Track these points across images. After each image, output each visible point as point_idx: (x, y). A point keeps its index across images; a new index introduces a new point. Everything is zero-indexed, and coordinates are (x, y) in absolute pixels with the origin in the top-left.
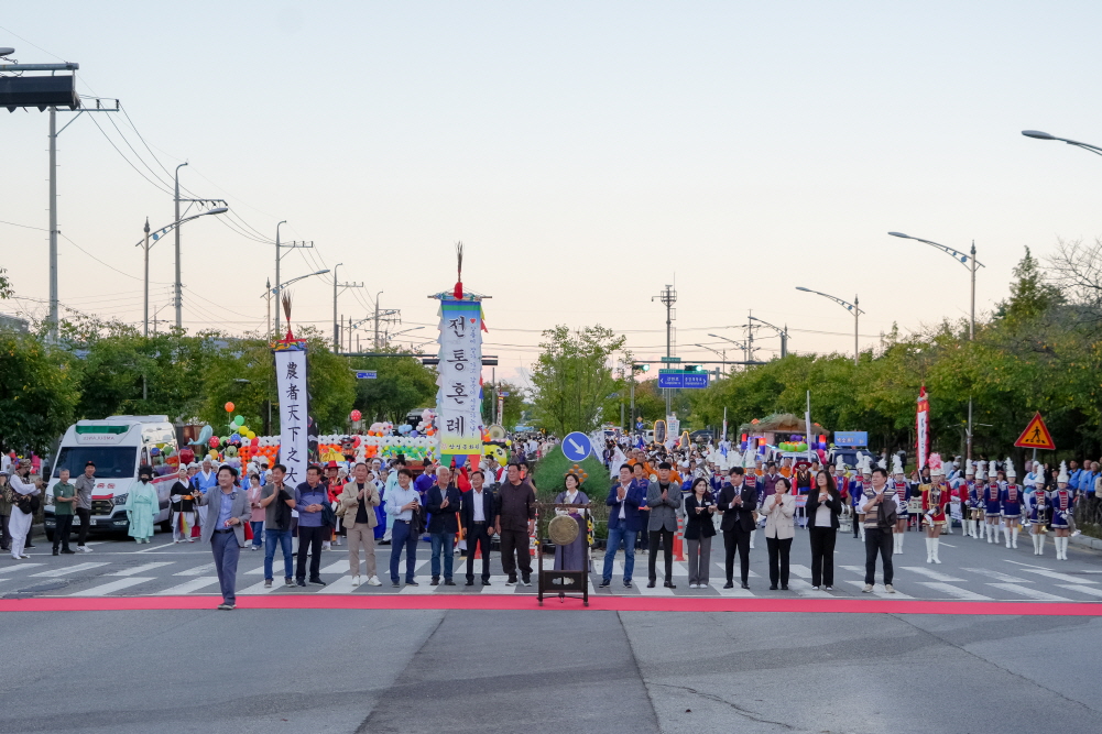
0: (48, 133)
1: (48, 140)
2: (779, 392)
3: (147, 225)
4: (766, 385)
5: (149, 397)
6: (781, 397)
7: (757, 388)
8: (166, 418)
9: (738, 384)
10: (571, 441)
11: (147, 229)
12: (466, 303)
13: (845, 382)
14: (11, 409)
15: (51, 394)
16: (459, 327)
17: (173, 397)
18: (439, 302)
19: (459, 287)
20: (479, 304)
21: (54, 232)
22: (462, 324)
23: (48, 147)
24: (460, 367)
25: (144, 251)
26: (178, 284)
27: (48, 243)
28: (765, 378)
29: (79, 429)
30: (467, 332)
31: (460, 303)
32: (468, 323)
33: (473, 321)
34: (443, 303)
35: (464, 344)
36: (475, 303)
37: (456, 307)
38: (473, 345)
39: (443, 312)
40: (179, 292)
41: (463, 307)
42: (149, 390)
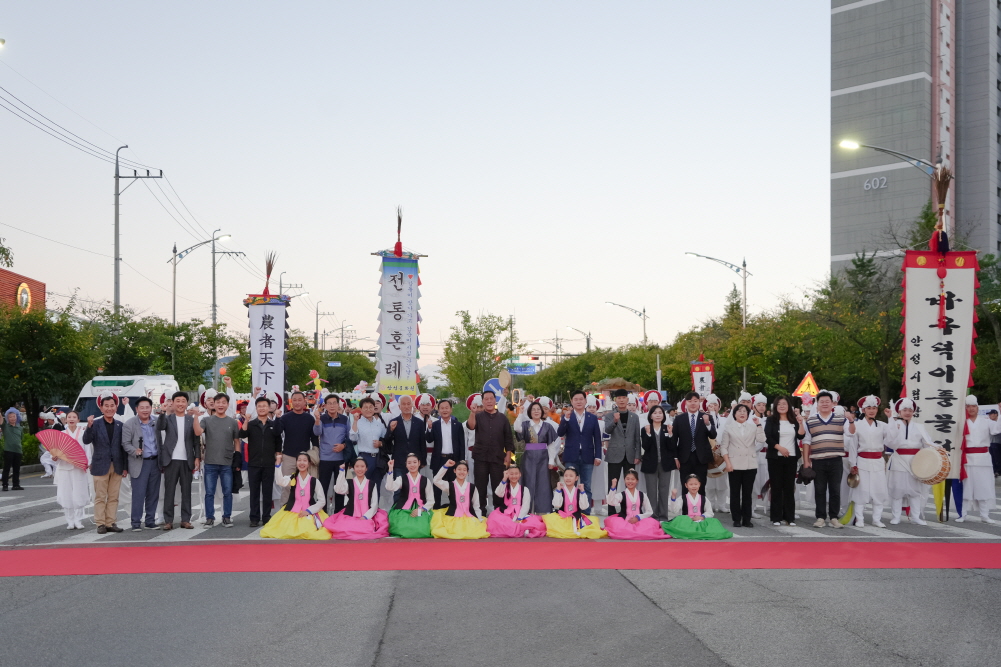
0: (113, 192)
1: (113, 198)
2: (591, 371)
3: (175, 248)
4: (582, 366)
5: (176, 368)
6: (593, 373)
7: (577, 368)
8: (172, 377)
9: (559, 369)
10: (490, 385)
11: (175, 251)
12: (405, 260)
13: (641, 361)
14: (41, 368)
15: (74, 357)
16: (399, 282)
17: (192, 368)
18: (380, 258)
19: (399, 245)
20: (416, 261)
21: (117, 259)
22: (401, 279)
23: (113, 202)
24: (398, 317)
25: (172, 266)
26: (214, 305)
27: (113, 267)
28: (582, 362)
29: (94, 383)
30: (406, 286)
31: (400, 260)
32: (406, 279)
33: (410, 277)
34: (385, 259)
35: (403, 297)
36: (413, 261)
37: (396, 264)
38: (410, 298)
39: (384, 268)
40: (215, 310)
41: (402, 264)
42: (176, 363)
